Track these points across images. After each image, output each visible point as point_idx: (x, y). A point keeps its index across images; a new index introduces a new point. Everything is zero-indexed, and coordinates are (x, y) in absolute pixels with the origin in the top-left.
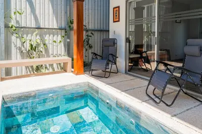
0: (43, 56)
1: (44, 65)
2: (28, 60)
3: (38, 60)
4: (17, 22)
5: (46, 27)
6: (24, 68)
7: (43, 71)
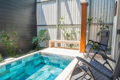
0: (74, 40)
1: (74, 44)
2: (67, 41)
3: (71, 41)
4: (63, 22)
5: (76, 24)
6: (65, 44)
7: (73, 47)
